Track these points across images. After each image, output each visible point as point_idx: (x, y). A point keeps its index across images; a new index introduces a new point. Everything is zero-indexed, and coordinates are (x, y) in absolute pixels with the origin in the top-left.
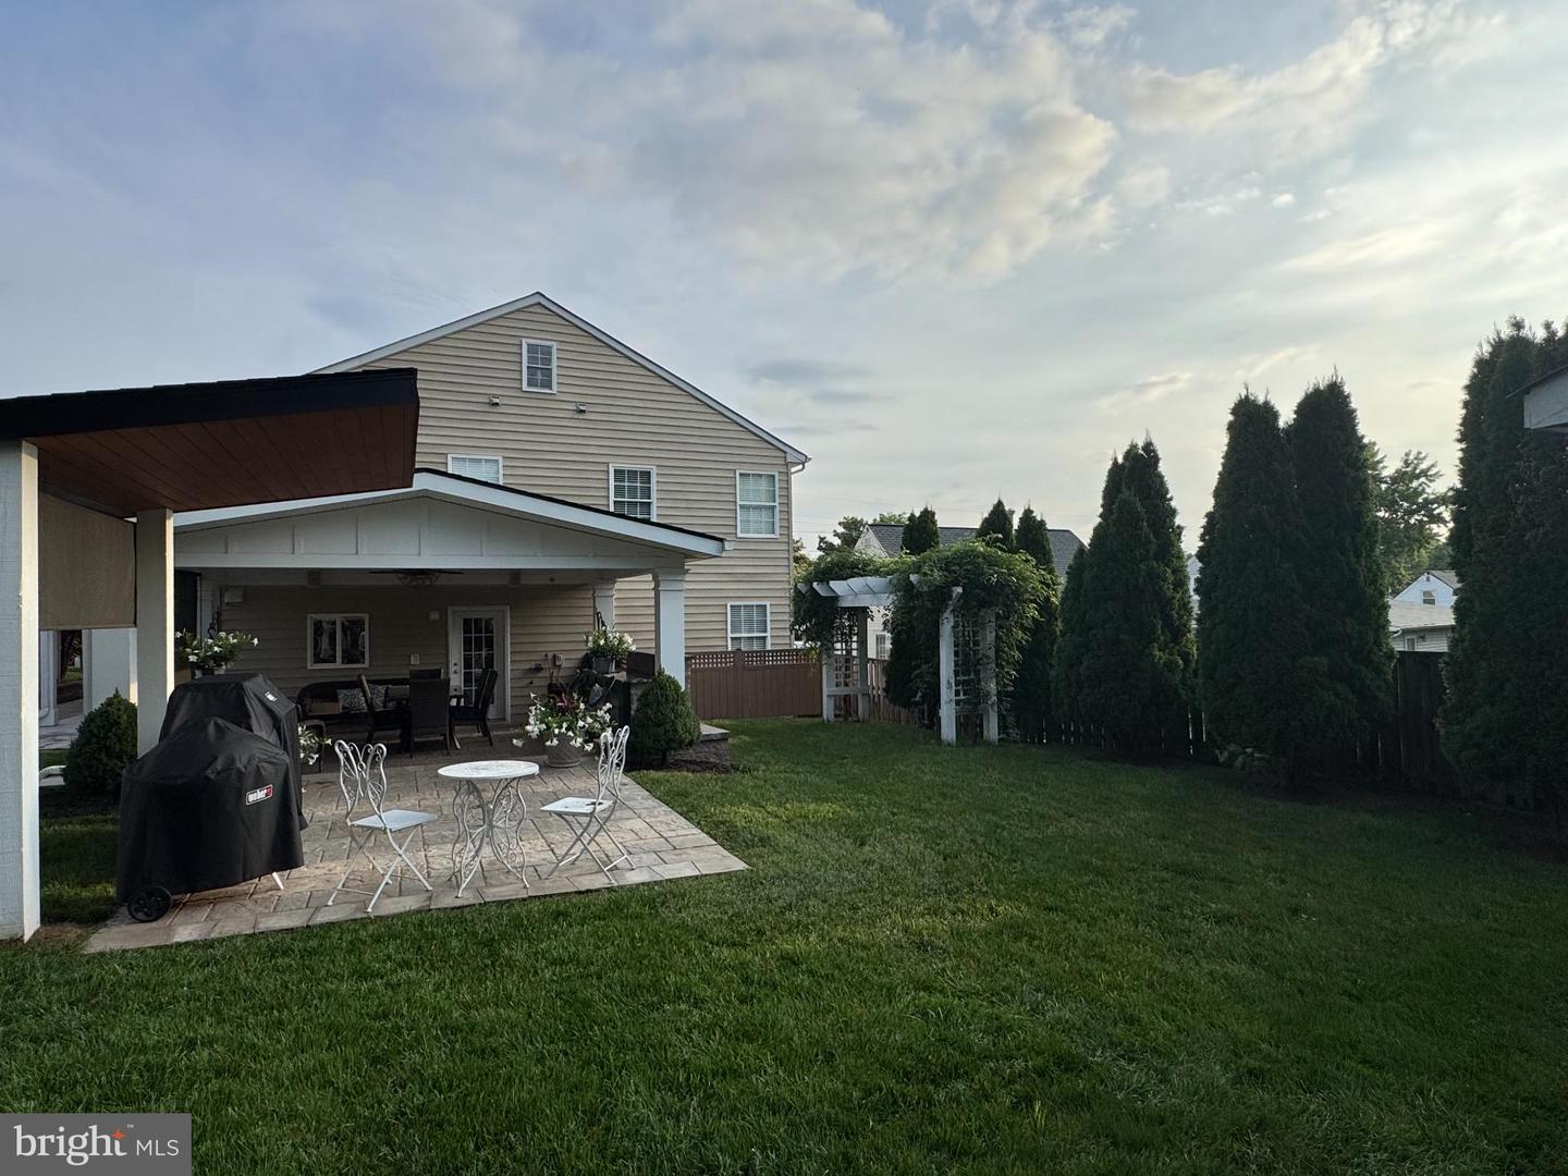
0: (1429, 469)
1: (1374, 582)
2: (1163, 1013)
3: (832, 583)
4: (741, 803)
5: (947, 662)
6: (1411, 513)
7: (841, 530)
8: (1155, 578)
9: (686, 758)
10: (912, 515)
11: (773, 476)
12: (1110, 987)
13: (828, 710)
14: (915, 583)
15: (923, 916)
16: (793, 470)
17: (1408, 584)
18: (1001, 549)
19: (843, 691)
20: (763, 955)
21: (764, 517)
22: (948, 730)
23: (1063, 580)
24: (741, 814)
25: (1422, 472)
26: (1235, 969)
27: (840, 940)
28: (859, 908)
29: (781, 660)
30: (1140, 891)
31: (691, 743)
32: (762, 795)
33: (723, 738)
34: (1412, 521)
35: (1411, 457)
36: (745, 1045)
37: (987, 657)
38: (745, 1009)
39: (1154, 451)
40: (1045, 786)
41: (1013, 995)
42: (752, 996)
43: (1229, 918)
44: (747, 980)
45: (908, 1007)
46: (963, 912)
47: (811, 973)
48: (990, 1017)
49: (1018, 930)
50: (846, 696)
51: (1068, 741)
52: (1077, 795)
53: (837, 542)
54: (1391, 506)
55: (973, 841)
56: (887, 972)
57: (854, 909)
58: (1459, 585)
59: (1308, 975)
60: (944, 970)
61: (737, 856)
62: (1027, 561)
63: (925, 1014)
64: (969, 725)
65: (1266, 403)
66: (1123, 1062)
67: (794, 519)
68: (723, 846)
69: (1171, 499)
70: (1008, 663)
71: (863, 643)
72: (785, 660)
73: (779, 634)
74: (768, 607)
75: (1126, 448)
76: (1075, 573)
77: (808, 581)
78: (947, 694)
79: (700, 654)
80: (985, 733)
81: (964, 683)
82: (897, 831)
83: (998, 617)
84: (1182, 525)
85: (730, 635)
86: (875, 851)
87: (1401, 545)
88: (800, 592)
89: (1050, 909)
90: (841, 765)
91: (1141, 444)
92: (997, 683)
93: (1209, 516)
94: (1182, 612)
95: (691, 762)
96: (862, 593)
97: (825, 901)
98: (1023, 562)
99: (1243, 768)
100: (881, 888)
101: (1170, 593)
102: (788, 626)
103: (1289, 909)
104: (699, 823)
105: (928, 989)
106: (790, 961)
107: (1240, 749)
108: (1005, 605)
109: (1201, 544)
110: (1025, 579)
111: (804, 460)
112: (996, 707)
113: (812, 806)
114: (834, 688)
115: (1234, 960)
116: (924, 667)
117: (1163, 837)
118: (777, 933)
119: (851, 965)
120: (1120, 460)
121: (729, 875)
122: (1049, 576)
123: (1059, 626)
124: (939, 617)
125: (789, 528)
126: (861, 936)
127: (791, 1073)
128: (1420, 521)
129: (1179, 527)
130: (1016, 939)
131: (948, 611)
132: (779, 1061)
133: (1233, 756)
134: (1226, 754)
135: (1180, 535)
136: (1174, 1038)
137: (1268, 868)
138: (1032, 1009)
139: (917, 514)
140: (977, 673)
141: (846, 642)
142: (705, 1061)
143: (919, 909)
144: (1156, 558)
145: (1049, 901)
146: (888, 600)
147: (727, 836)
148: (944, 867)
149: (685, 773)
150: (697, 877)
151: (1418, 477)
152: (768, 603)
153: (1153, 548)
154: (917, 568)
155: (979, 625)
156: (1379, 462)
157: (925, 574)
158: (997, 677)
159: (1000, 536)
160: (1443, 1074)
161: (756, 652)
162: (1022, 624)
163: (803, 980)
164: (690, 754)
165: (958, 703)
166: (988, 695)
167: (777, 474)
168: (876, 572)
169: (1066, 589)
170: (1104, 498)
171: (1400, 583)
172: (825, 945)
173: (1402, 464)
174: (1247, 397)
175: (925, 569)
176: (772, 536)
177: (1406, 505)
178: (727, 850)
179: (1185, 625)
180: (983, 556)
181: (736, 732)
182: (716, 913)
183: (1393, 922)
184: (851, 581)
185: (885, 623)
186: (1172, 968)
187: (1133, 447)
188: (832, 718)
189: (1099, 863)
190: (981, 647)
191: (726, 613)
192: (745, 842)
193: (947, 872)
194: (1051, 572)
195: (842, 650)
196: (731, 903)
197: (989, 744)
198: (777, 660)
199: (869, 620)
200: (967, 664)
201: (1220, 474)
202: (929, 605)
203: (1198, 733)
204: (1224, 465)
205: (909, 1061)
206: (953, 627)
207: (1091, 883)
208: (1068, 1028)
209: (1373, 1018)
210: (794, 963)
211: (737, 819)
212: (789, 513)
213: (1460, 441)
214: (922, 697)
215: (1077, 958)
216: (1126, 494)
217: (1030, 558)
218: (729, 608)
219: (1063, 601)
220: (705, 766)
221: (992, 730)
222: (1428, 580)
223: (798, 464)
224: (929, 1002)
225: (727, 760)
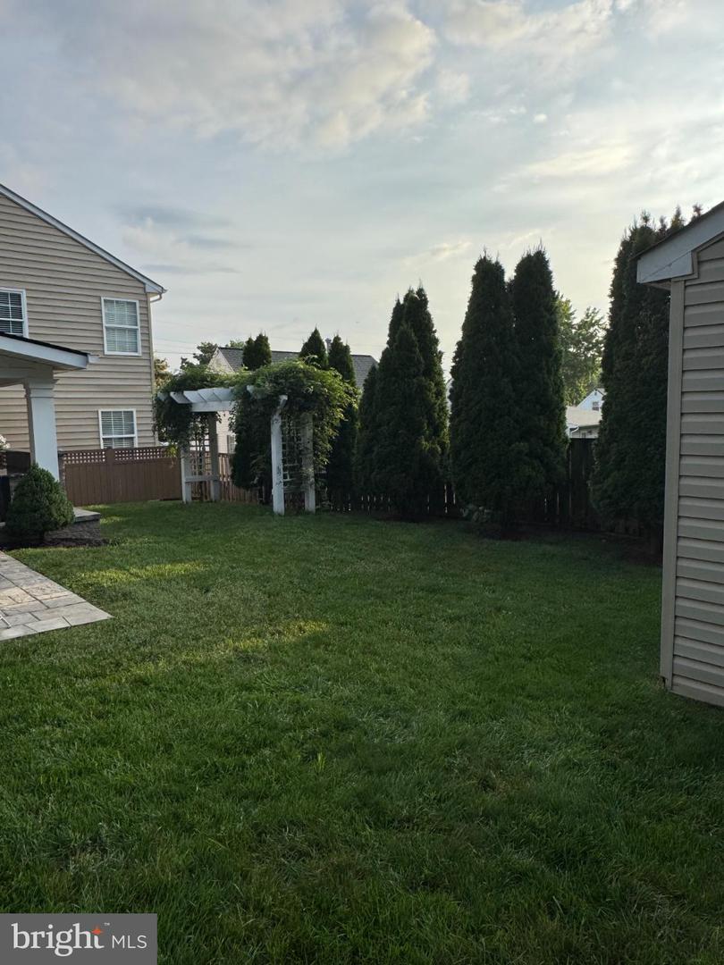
0: (599, 320)
1: (558, 392)
2: (411, 683)
3: (187, 393)
4: (108, 568)
5: (277, 453)
6: (588, 349)
7: (199, 352)
8: (423, 389)
9: (64, 536)
10: (250, 339)
11: (135, 303)
12: (378, 671)
13: (186, 494)
14: (251, 392)
15: (249, 638)
16: (152, 299)
17: (585, 397)
18: (318, 368)
19: (198, 478)
20: (119, 682)
21: (128, 338)
22: (278, 504)
23: (361, 391)
24: (108, 577)
25: (596, 322)
26: (458, 650)
27: (184, 663)
28: (202, 638)
29: (146, 456)
30: (404, 606)
31: (65, 524)
32: (127, 561)
33: (95, 519)
34: (589, 355)
35: (590, 312)
36: (100, 749)
37: (307, 449)
38: (101, 722)
39: (424, 295)
40: (346, 540)
41: (311, 686)
42: (108, 712)
43: (458, 618)
44: (104, 701)
45: (232, 704)
46: (279, 632)
47: (157, 689)
48: (292, 703)
49: (317, 640)
50: (201, 482)
51: (365, 509)
52: (367, 545)
53: (196, 362)
54: (577, 344)
55: (291, 582)
56: (219, 682)
57: (197, 638)
58: (605, 394)
59: (503, 647)
60: (262, 674)
61: (102, 609)
62: (336, 376)
63: (245, 708)
64: (294, 499)
65: (497, 263)
66: (381, 719)
67: (154, 341)
68: (91, 602)
69: (435, 332)
70: (322, 453)
71: (214, 440)
72: (149, 456)
73: (143, 435)
74: (135, 413)
75: (406, 292)
76: (369, 385)
77: (166, 391)
78: (277, 478)
79: (71, 452)
80: (306, 505)
81: (292, 469)
82: (234, 580)
83: (314, 418)
84: (443, 351)
85: (102, 436)
86: (219, 595)
87: (581, 371)
88: (160, 400)
89: (342, 624)
90: (195, 535)
91: (416, 290)
92: (315, 468)
93: (459, 344)
94: (441, 414)
95: (67, 540)
96: (210, 400)
97: (173, 636)
98: (332, 377)
99: (477, 521)
100: (219, 623)
101: (433, 400)
102: (150, 428)
103: (496, 608)
104: (70, 587)
105: (249, 689)
106: (142, 682)
107: (476, 508)
108: (320, 410)
109: (453, 364)
110: (334, 390)
111: (160, 291)
112: (313, 486)
113: (168, 566)
114: (191, 477)
115: (459, 644)
116: (260, 457)
117: (422, 569)
118: (132, 663)
119: (190, 679)
120: (402, 302)
121: (94, 625)
122: (351, 388)
123: (358, 425)
124: (270, 419)
125: (150, 348)
126: (201, 657)
127: (136, 764)
128: (593, 355)
129: (440, 352)
130: (317, 646)
131: (277, 414)
132: (127, 757)
133: (471, 512)
134: (467, 511)
135: (440, 358)
136: (416, 699)
137: (485, 584)
138: (323, 693)
139: (254, 339)
140: (300, 461)
141: (200, 440)
142: (64, 766)
143: (247, 634)
144: (424, 374)
145: (342, 619)
146: (232, 405)
147: (95, 595)
148: (268, 602)
149: (62, 549)
150: (67, 628)
151: (593, 325)
152: (134, 410)
153: (422, 367)
154: (252, 381)
155: (300, 425)
156: (572, 314)
157: (259, 386)
158: (314, 463)
159: (316, 356)
160: (571, 698)
161: (126, 449)
162: (332, 424)
163: (152, 695)
164: (66, 533)
165: (285, 484)
166: (307, 478)
167: (137, 302)
168: (222, 384)
169: (363, 396)
170: (391, 329)
171: (580, 396)
172: (172, 667)
173: (584, 316)
174: (485, 258)
175: (259, 381)
176: (136, 354)
177: (586, 344)
178: (94, 605)
179: (443, 423)
180: (303, 371)
181: (104, 514)
182: (80, 654)
183: (555, 610)
184: (200, 391)
185: (230, 425)
186: (420, 653)
187: (411, 292)
188: (190, 500)
189: (379, 590)
190: (302, 442)
191: (98, 418)
192: (110, 598)
193: (270, 606)
194: (353, 385)
195: (196, 446)
196: (95, 645)
197: (308, 513)
198: (143, 456)
199: (218, 422)
200: (293, 455)
201: (466, 313)
202: (262, 409)
203: (450, 498)
204: (469, 307)
205: (229, 741)
206: (282, 426)
207: (372, 604)
208: (347, 702)
209: (537, 669)
210: (146, 684)
211: (105, 580)
212: (149, 335)
213: (611, 296)
214: (258, 481)
215: (357, 654)
216: (405, 326)
217: (337, 374)
218: (100, 414)
219: (361, 406)
220: (79, 542)
221: (311, 503)
222: (596, 394)
223: (157, 294)
224: (249, 698)
225: (100, 537)
